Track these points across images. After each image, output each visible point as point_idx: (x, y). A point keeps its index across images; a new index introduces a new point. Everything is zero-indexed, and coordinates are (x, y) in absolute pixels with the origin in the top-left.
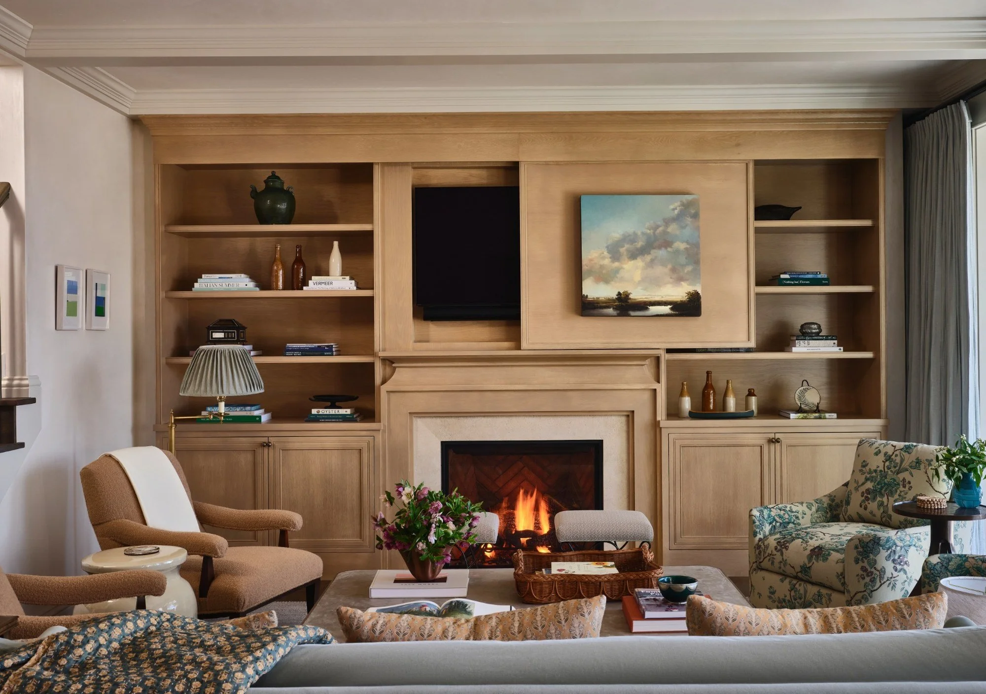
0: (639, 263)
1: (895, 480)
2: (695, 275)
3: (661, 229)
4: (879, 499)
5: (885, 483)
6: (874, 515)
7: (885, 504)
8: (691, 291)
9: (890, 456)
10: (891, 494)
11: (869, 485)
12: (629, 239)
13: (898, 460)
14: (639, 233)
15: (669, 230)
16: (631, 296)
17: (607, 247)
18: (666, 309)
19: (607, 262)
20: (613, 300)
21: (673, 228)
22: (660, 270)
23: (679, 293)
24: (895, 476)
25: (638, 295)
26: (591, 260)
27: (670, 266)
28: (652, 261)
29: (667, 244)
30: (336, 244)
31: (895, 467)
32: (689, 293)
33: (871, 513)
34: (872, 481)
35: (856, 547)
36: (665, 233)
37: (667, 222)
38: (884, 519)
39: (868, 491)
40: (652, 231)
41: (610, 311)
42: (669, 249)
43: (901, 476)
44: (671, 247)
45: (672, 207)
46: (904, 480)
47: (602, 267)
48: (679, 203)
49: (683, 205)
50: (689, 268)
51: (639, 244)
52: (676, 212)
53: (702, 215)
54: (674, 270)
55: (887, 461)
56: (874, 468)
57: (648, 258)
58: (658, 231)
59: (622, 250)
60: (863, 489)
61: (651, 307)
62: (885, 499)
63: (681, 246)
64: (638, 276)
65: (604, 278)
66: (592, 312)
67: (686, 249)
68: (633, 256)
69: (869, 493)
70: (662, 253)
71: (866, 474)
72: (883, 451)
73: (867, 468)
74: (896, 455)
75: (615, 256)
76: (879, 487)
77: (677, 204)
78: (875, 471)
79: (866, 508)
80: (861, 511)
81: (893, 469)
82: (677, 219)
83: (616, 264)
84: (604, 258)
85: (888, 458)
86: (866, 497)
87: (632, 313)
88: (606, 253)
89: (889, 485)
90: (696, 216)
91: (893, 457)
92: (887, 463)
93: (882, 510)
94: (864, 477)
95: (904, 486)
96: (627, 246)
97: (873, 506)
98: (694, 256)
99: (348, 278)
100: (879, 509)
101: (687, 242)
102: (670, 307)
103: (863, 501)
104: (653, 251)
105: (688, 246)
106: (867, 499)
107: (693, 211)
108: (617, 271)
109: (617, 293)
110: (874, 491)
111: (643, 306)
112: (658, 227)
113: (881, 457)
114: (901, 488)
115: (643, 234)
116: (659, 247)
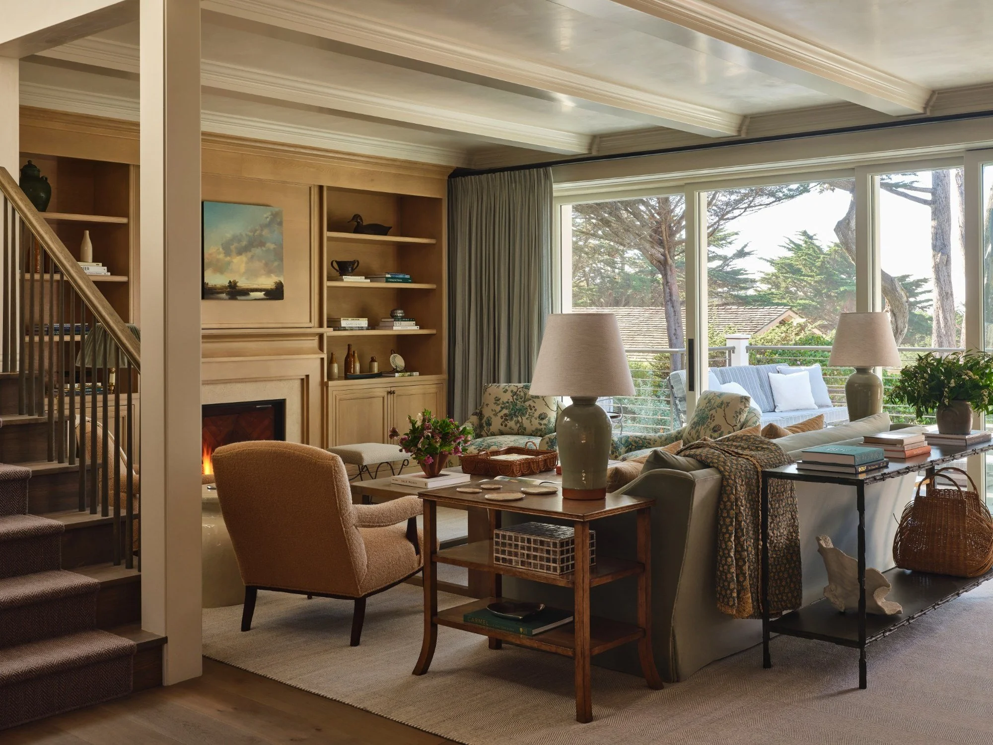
0: (244, 258)
1: (523, 406)
2: (280, 270)
3: (258, 232)
4: (515, 419)
5: (517, 409)
6: (513, 430)
7: (521, 421)
8: (278, 281)
9: (516, 393)
10: (523, 415)
11: (505, 411)
12: (236, 238)
13: (522, 394)
14: (244, 235)
15: (264, 233)
16: (238, 284)
17: (222, 245)
18: (261, 295)
19: (221, 256)
20: (225, 287)
21: (265, 232)
22: (257, 265)
23: (269, 282)
24: (523, 404)
25: (243, 283)
26: (211, 254)
27: (264, 262)
28: (252, 257)
29: (262, 244)
30: (87, 232)
31: (521, 399)
32: (276, 283)
33: (510, 428)
34: (507, 409)
35: (547, 443)
36: (261, 235)
37: (263, 227)
38: (520, 431)
39: (506, 415)
40: (252, 234)
41: (224, 295)
42: (264, 249)
43: (527, 404)
44: (264, 246)
45: (265, 216)
46: (530, 405)
47: (218, 260)
48: (270, 213)
49: (272, 214)
50: (276, 264)
51: (244, 243)
52: (268, 220)
53: (284, 224)
54: (266, 264)
55: (514, 395)
56: (505, 400)
57: (249, 254)
58: (256, 234)
59: (232, 247)
60: (502, 413)
61: (251, 293)
62: (519, 418)
63: (271, 246)
64: (243, 268)
65: (221, 269)
66: (212, 296)
67: (274, 248)
68: (240, 253)
69: (507, 416)
70: (258, 251)
71: (501, 405)
72: (509, 390)
73: (501, 401)
74: (520, 392)
75: (228, 252)
76: (513, 411)
77: (269, 214)
78: (508, 402)
79: (506, 426)
80: (503, 428)
81: (521, 400)
82: (269, 225)
83: (228, 258)
84: (219, 253)
85: (514, 394)
86: (505, 419)
87: (239, 298)
88: (221, 249)
89: (520, 410)
90: (280, 224)
91: (518, 393)
92: (515, 397)
93: (518, 425)
94: (499, 407)
95: (531, 409)
96: (236, 245)
97: (511, 424)
98: (279, 255)
99: (101, 264)
100: (516, 425)
101: (275, 243)
102: (263, 293)
103: (504, 422)
104: (253, 250)
105: (275, 246)
106: (506, 420)
107: (279, 220)
108: (229, 263)
109: (228, 282)
110: (510, 415)
111: (245, 292)
112: (256, 230)
113: (509, 394)
114: (529, 411)
115: (247, 235)
116: (257, 246)
